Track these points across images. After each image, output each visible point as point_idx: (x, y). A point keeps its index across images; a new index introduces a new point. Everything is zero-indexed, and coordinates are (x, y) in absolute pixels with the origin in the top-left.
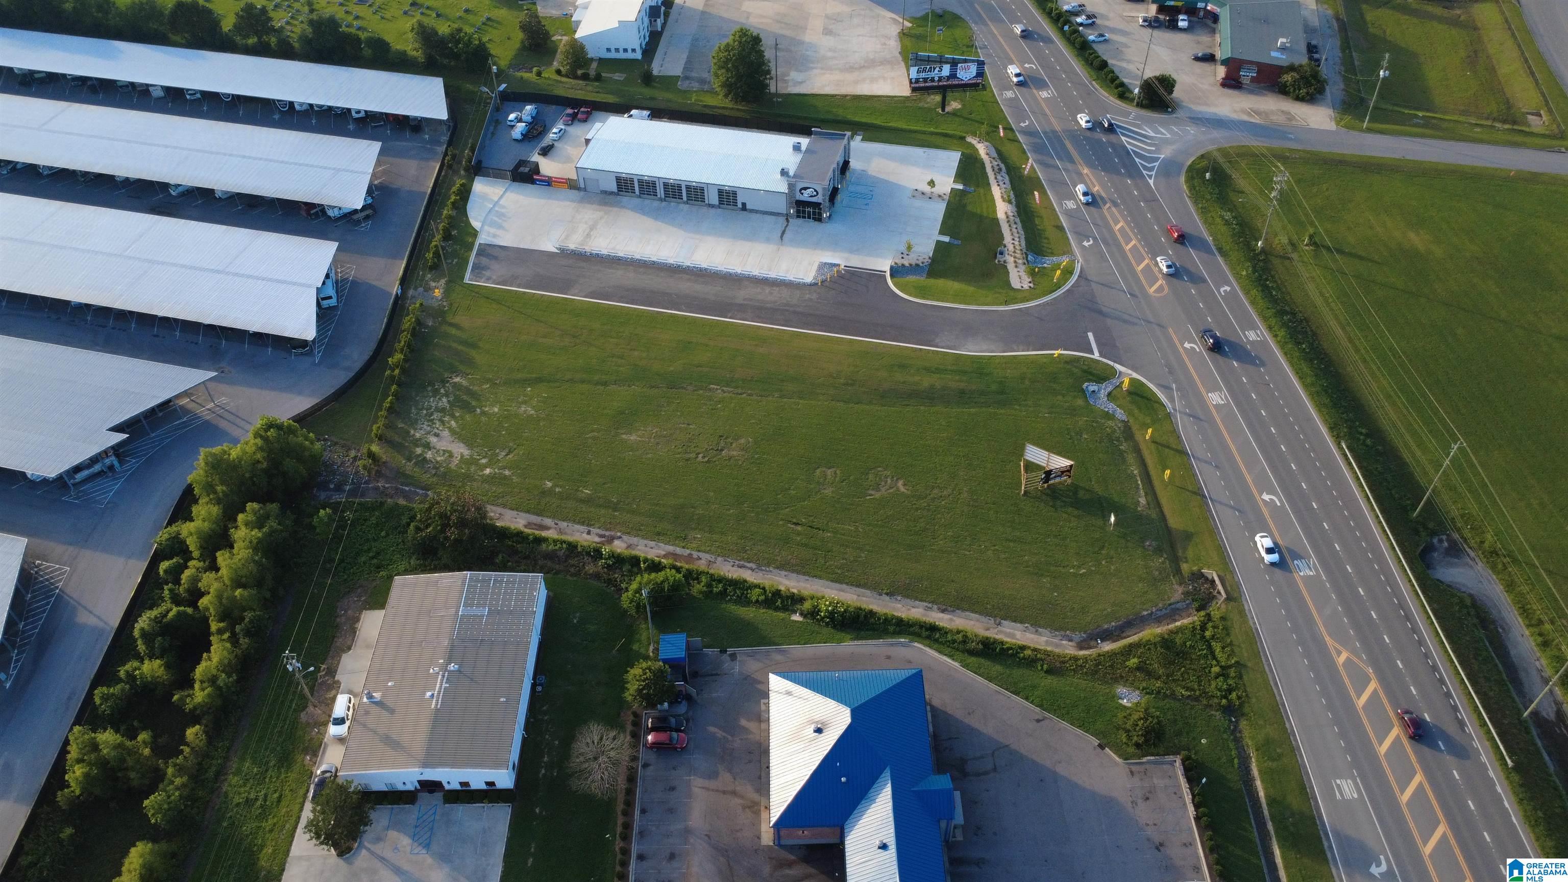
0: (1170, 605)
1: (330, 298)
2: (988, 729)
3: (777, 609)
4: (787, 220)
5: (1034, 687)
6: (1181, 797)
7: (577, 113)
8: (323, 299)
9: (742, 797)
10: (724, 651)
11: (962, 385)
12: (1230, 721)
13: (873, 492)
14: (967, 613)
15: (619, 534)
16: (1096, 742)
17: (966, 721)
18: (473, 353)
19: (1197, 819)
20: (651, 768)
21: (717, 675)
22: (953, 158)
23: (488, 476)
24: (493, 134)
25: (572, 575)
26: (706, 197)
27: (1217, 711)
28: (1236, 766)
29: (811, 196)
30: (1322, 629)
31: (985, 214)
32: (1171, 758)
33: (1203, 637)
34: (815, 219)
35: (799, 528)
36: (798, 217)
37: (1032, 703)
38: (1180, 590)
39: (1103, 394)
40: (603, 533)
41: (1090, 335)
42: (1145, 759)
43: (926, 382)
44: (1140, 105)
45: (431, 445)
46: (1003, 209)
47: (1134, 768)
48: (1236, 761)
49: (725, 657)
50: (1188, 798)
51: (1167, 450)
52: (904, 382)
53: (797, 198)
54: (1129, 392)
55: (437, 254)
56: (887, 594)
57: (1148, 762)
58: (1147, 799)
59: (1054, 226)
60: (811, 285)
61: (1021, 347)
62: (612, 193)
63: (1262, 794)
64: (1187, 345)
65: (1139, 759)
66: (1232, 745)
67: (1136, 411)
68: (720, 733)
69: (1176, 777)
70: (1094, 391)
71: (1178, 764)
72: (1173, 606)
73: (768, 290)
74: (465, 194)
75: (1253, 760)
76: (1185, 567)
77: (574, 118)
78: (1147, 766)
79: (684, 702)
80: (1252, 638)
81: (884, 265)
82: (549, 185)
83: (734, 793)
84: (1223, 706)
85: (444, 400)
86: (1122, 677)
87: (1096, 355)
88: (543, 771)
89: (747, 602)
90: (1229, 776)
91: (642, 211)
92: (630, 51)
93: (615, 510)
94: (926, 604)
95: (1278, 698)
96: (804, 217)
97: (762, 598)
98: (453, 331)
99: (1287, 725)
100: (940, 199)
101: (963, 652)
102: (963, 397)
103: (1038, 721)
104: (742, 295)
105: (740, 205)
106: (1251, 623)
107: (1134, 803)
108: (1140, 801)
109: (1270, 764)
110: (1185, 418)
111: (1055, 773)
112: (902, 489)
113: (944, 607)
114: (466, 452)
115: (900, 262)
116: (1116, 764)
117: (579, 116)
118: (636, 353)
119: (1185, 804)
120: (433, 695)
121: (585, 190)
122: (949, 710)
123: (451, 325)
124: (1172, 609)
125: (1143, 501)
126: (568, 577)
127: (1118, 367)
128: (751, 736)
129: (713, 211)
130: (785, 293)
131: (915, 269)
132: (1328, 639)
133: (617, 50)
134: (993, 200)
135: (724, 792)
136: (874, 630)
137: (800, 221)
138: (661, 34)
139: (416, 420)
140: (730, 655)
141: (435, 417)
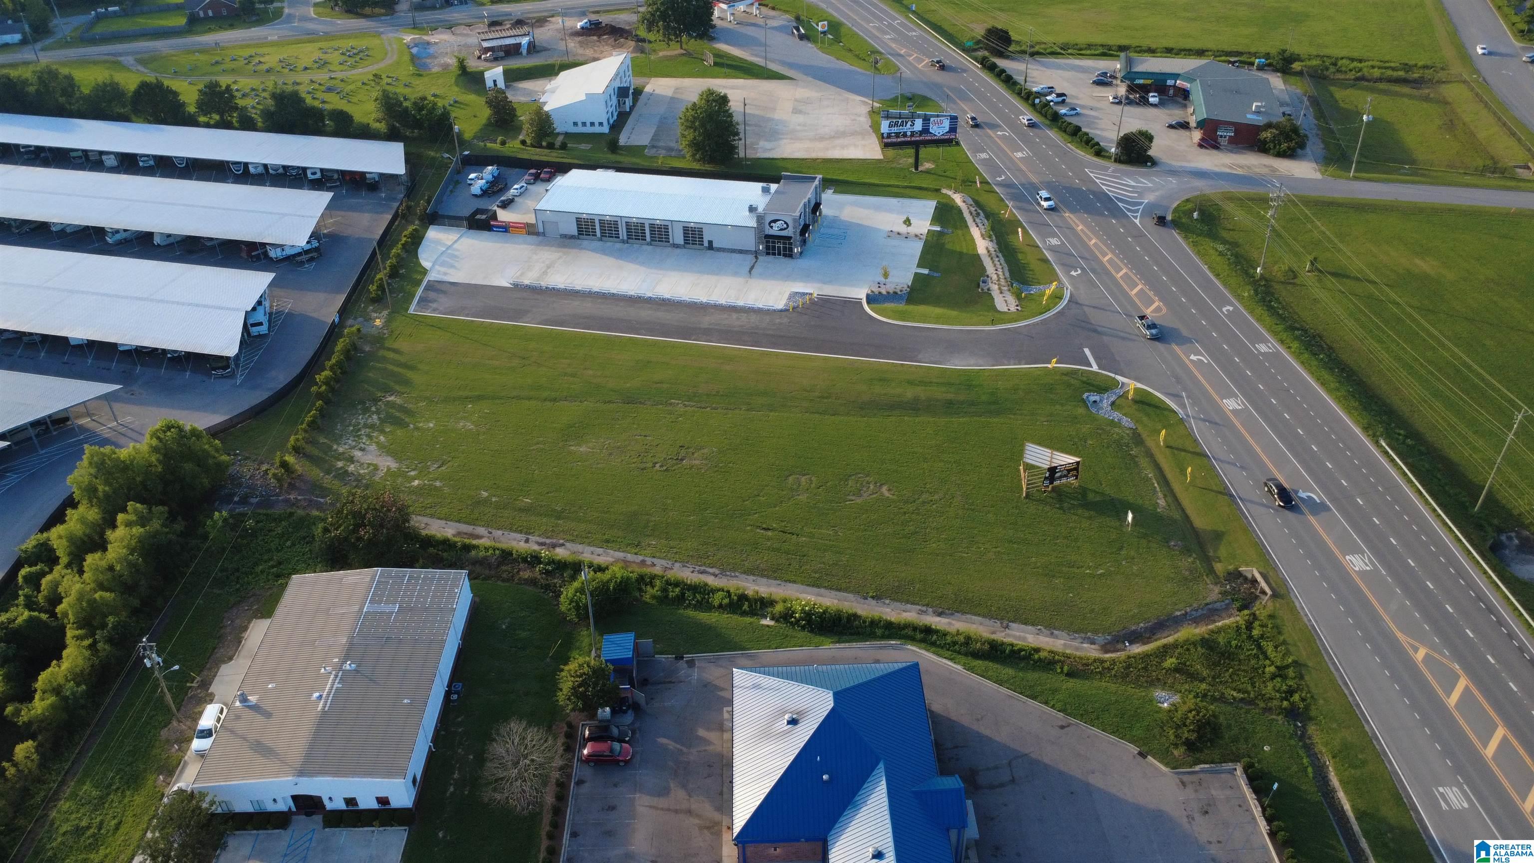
0: (1207, 604)
1: (261, 324)
2: (1002, 735)
3: (744, 614)
4: (756, 257)
5: (1055, 691)
6: (1248, 810)
7: (540, 174)
8: (253, 325)
9: (698, 816)
10: (680, 658)
11: (950, 396)
12: (1296, 726)
13: (853, 498)
14: (969, 616)
15: (561, 541)
16: (1134, 749)
17: (975, 727)
18: (410, 374)
19: (1272, 834)
20: (587, 785)
21: (671, 682)
22: (929, 206)
23: (417, 487)
24: (451, 191)
25: (504, 581)
26: (671, 237)
27: (1279, 714)
28: (1311, 775)
29: (781, 230)
30: (1391, 625)
31: (965, 251)
32: (1230, 765)
33: (1250, 637)
34: (785, 255)
35: (770, 533)
36: (768, 254)
37: (1053, 707)
38: (1217, 589)
39: (1105, 404)
40: (543, 540)
41: (1087, 351)
42: (1197, 768)
43: (910, 393)
44: (1118, 160)
45: (355, 459)
46: (982, 245)
47: (1186, 778)
48: (1310, 770)
49: (682, 664)
50: (1257, 811)
51: (1183, 453)
52: (885, 394)
53: (767, 233)
54: (1135, 401)
55: (381, 287)
56: (873, 597)
57: (1202, 771)
58: (1207, 812)
59: (1039, 260)
60: (781, 311)
61: (1012, 362)
62: (572, 237)
63: (1347, 807)
64: (1193, 357)
65: (1191, 767)
66: (1302, 752)
67: (1145, 419)
68: (671, 745)
69: (1239, 787)
70: (1095, 402)
71: (1239, 772)
72: (1210, 606)
73: (735, 316)
74: (417, 240)
75: (1331, 769)
76: (1219, 567)
77: (537, 178)
78: (1202, 776)
79: (630, 712)
80: (1310, 637)
81: (861, 293)
82: (506, 231)
83: (689, 812)
84: (1285, 709)
85: (375, 417)
86: (1158, 680)
87: (1095, 368)
88: (452, 789)
89: (709, 608)
90: (1304, 787)
91: (604, 252)
92: (597, 124)
93: (559, 518)
94: (920, 607)
95: (1350, 699)
96: (774, 254)
97: (726, 601)
98: (391, 355)
99: (1367, 728)
100: (917, 239)
101: (966, 655)
102: (950, 407)
103: (1062, 727)
104: (706, 321)
105: (706, 244)
106: (1305, 619)
107: (1190, 818)
108: (1197, 815)
109: (1353, 772)
110: (1201, 423)
111: (1088, 785)
112: (887, 494)
113: (940, 610)
114: (394, 465)
115: (876, 290)
116: (1163, 774)
117: (542, 176)
118: (591, 372)
119: (1254, 818)
120: (321, 696)
121: (544, 234)
122: (954, 716)
123: (389, 349)
124: (1209, 610)
125: (1162, 502)
126: (499, 583)
127: (1119, 378)
128: (711, 748)
129: (678, 251)
130: (754, 318)
131: (893, 297)
132: (1399, 635)
133: (584, 124)
134: (973, 240)
135: (676, 811)
136: (858, 634)
137: (770, 258)
138: (629, 113)
139: (341, 436)
140: (687, 662)
141: (363, 432)
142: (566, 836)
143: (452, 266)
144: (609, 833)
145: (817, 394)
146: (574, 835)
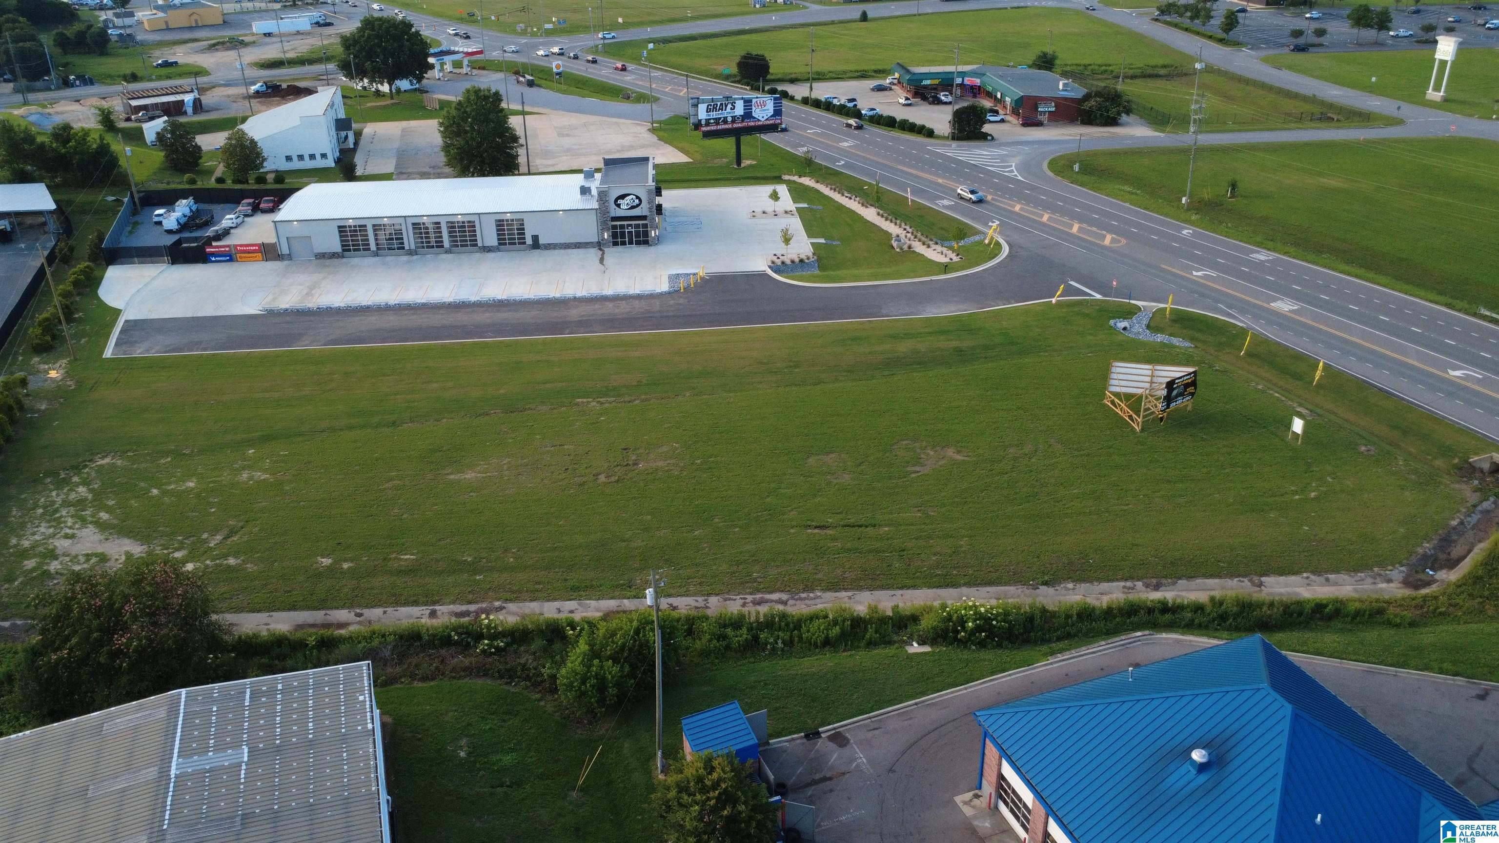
0: (1474, 507)
3: (872, 645)
4: (601, 251)
5: (1417, 650)
7: (259, 204)
10: (813, 735)
11: (954, 344)
14: (1198, 581)
21: (825, 779)
22: (781, 190)
24: (131, 230)
26: (479, 237)
29: (633, 207)
31: (850, 219)
34: (638, 243)
36: (615, 244)
38: (1466, 488)
39: (1137, 328)
40: (464, 608)
41: (1072, 281)
44: (955, 137)
46: (869, 213)
49: (823, 744)
51: (1277, 359)
53: (614, 215)
54: (1174, 321)
59: (943, 218)
60: (669, 293)
62: (333, 255)
64: (1196, 273)
67: (1198, 336)
70: (1125, 329)
72: (1480, 508)
73: (609, 305)
74: (91, 281)
77: (256, 209)
81: (760, 267)
82: (231, 260)
85: (81, 489)
87: (1097, 296)
89: (809, 648)
92: (318, 156)
96: (624, 243)
97: (833, 633)
98: (91, 409)
100: (788, 215)
102: (964, 355)
103: (1482, 697)
105: (529, 241)
110: (1269, 328)
112: (959, 457)
113: (1154, 580)
115: (777, 261)
117: (262, 206)
118: (434, 385)
121: (289, 257)
123: (85, 403)
125: (1302, 410)
127: (1134, 302)
129: (491, 255)
131: (802, 264)
133: (301, 159)
134: (850, 209)
137: (620, 248)
138: (354, 150)
140: (831, 738)
143: (159, 302)
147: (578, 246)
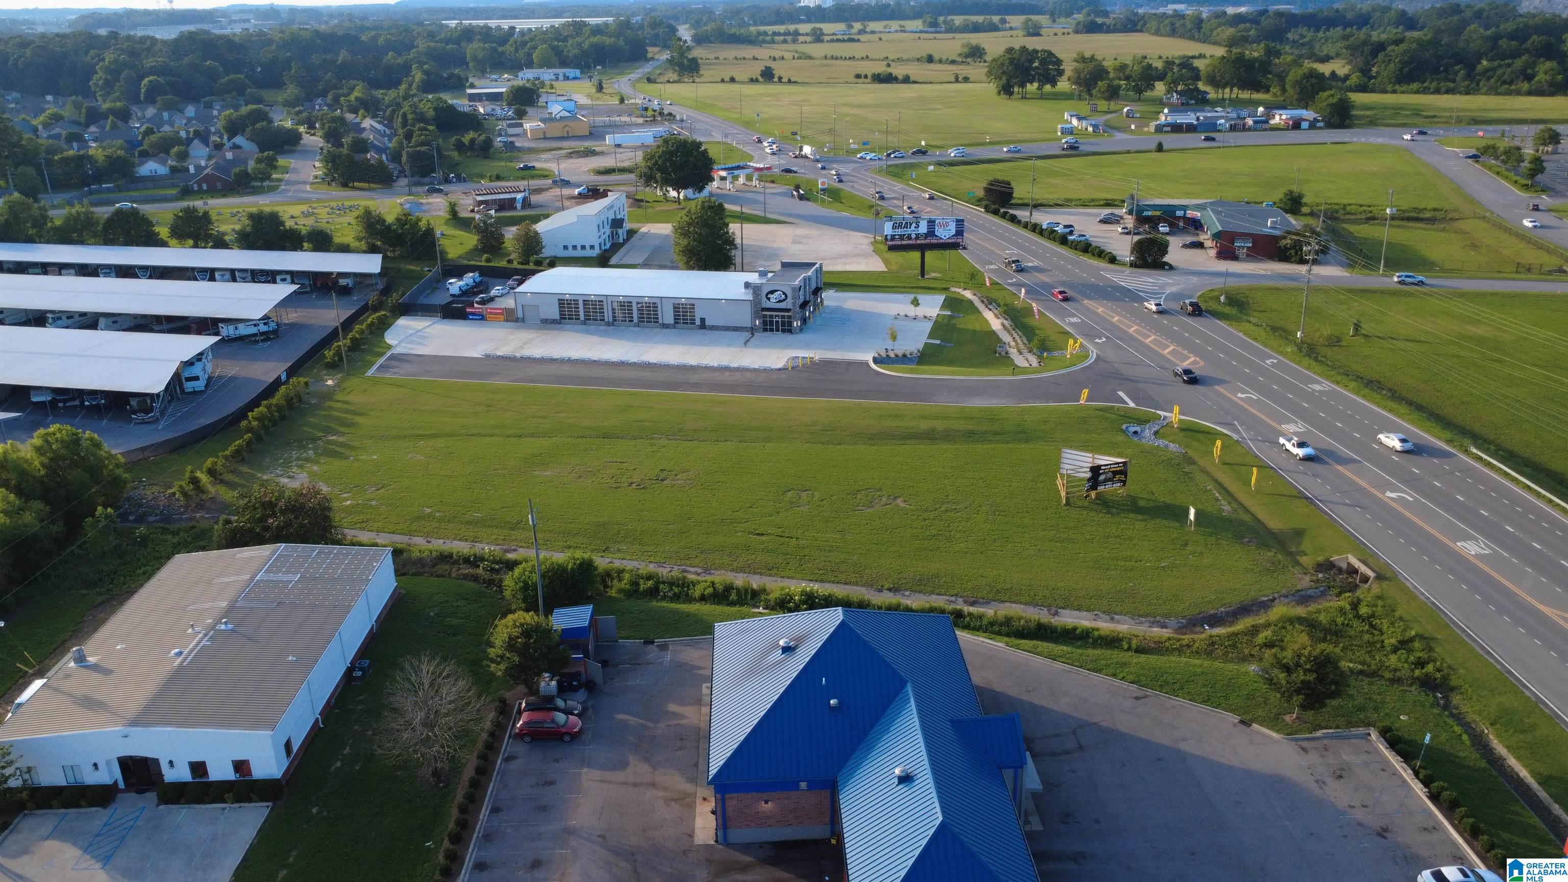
1: (196, 378)
2: (1062, 705)
3: (732, 604)
4: (753, 334)
5: (1124, 665)
6: (1395, 773)
8: (189, 379)
9: (665, 789)
10: (650, 642)
12: (1435, 697)
13: (863, 508)
14: (1008, 603)
15: (513, 548)
16: (1236, 719)
17: (1025, 697)
18: (357, 419)
19: (1434, 797)
20: (519, 761)
21: (636, 664)
22: (938, 299)
23: (347, 506)
24: (428, 294)
25: (438, 576)
26: (660, 316)
27: (1411, 685)
28: (1468, 743)
29: (780, 301)
30: (1529, 599)
31: (978, 328)
32: (1362, 730)
34: (783, 331)
36: (765, 330)
37: (1123, 679)
38: (1307, 578)
39: (1147, 433)
40: (492, 547)
41: (1121, 394)
42: (1319, 733)
44: (1133, 265)
46: (996, 322)
47: (1305, 744)
48: (1465, 737)
49: (652, 647)
50: (1407, 774)
51: (1244, 468)
52: (897, 427)
53: (763, 306)
54: (1181, 430)
57: (1325, 737)
58: (1341, 777)
59: (1059, 332)
60: (780, 369)
61: (1039, 401)
62: (554, 322)
63: (1524, 773)
64: (1239, 395)
65: (1311, 733)
66: (1450, 721)
67: (1195, 444)
68: (632, 720)
69: (1377, 751)
70: (1135, 432)
71: (1374, 735)
72: (1303, 593)
73: (727, 374)
74: (383, 325)
75: (1491, 737)
76: (1304, 560)
78: (1326, 742)
79: (582, 691)
80: (1433, 612)
81: (868, 357)
82: (483, 319)
83: (653, 785)
84: (1418, 678)
85: (311, 452)
86: (1252, 656)
87: (1132, 405)
90: (1461, 754)
91: (588, 332)
92: (588, 247)
93: (513, 528)
94: (947, 596)
95: (1498, 667)
96: (772, 330)
97: (711, 590)
98: (340, 405)
99: (1527, 693)
100: (926, 320)
101: (1008, 635)
103: (1137, 698)
104: (695, 378)
105: (698, 322)
106: (1422, 597)
107: (1320, 783)
108: (1329, 780)
109: (1521, 736)
110: (1259, 444)
111: (1179, 752)
112: (902, 505)
115: (884, 354)
116: (1276, 742)
119: (1405, 782)
120: (181, 653)
121: (523, 320)
122: (997, 687)
123: (338, 401)
124: (1302, 596)
125: (1227, 508)
126: (433, 579)
127: (1160, 412)
128: (685, 721)
130: (748, 375)
131: (904, 359)
132: (1541, 607)
133: (575, 247)
134: (986, 321)
135: (635, 785)
137: (768, 333)
138: (623, 244)
139: (268, 468)
140: (658, 646)
141: (294, 464)
142: (484, 812)
143: (420, 344)
144: (543, 809)
145: (818, 428)
146: (495, 810)
147: (736, 329)
